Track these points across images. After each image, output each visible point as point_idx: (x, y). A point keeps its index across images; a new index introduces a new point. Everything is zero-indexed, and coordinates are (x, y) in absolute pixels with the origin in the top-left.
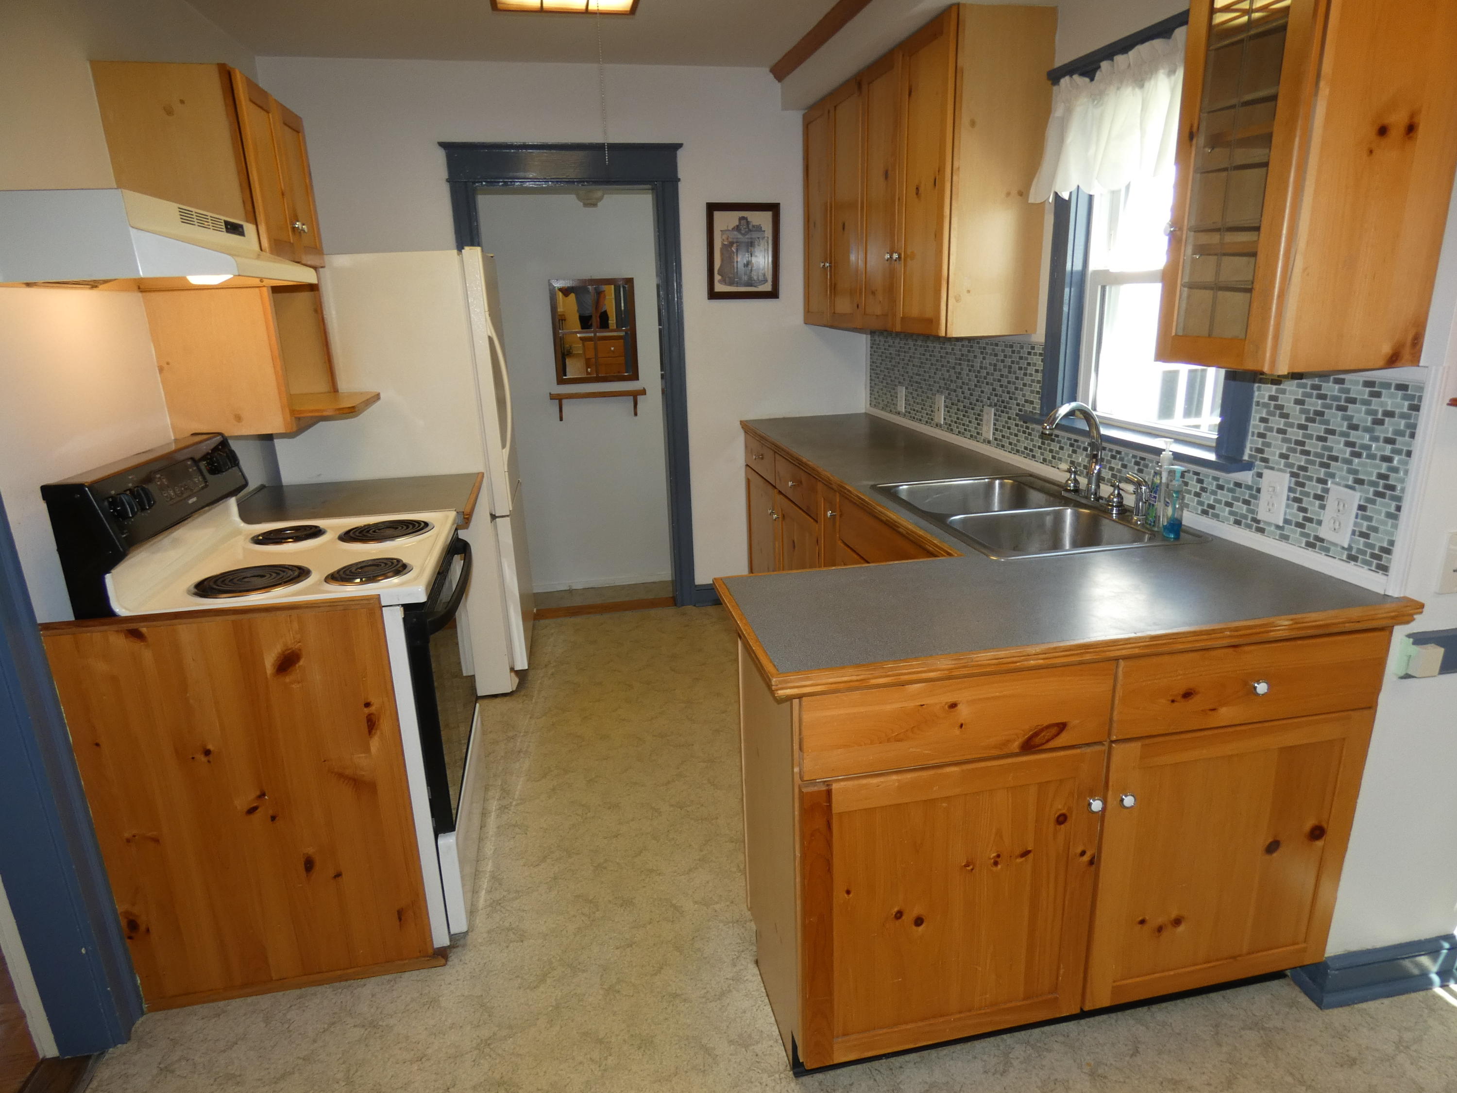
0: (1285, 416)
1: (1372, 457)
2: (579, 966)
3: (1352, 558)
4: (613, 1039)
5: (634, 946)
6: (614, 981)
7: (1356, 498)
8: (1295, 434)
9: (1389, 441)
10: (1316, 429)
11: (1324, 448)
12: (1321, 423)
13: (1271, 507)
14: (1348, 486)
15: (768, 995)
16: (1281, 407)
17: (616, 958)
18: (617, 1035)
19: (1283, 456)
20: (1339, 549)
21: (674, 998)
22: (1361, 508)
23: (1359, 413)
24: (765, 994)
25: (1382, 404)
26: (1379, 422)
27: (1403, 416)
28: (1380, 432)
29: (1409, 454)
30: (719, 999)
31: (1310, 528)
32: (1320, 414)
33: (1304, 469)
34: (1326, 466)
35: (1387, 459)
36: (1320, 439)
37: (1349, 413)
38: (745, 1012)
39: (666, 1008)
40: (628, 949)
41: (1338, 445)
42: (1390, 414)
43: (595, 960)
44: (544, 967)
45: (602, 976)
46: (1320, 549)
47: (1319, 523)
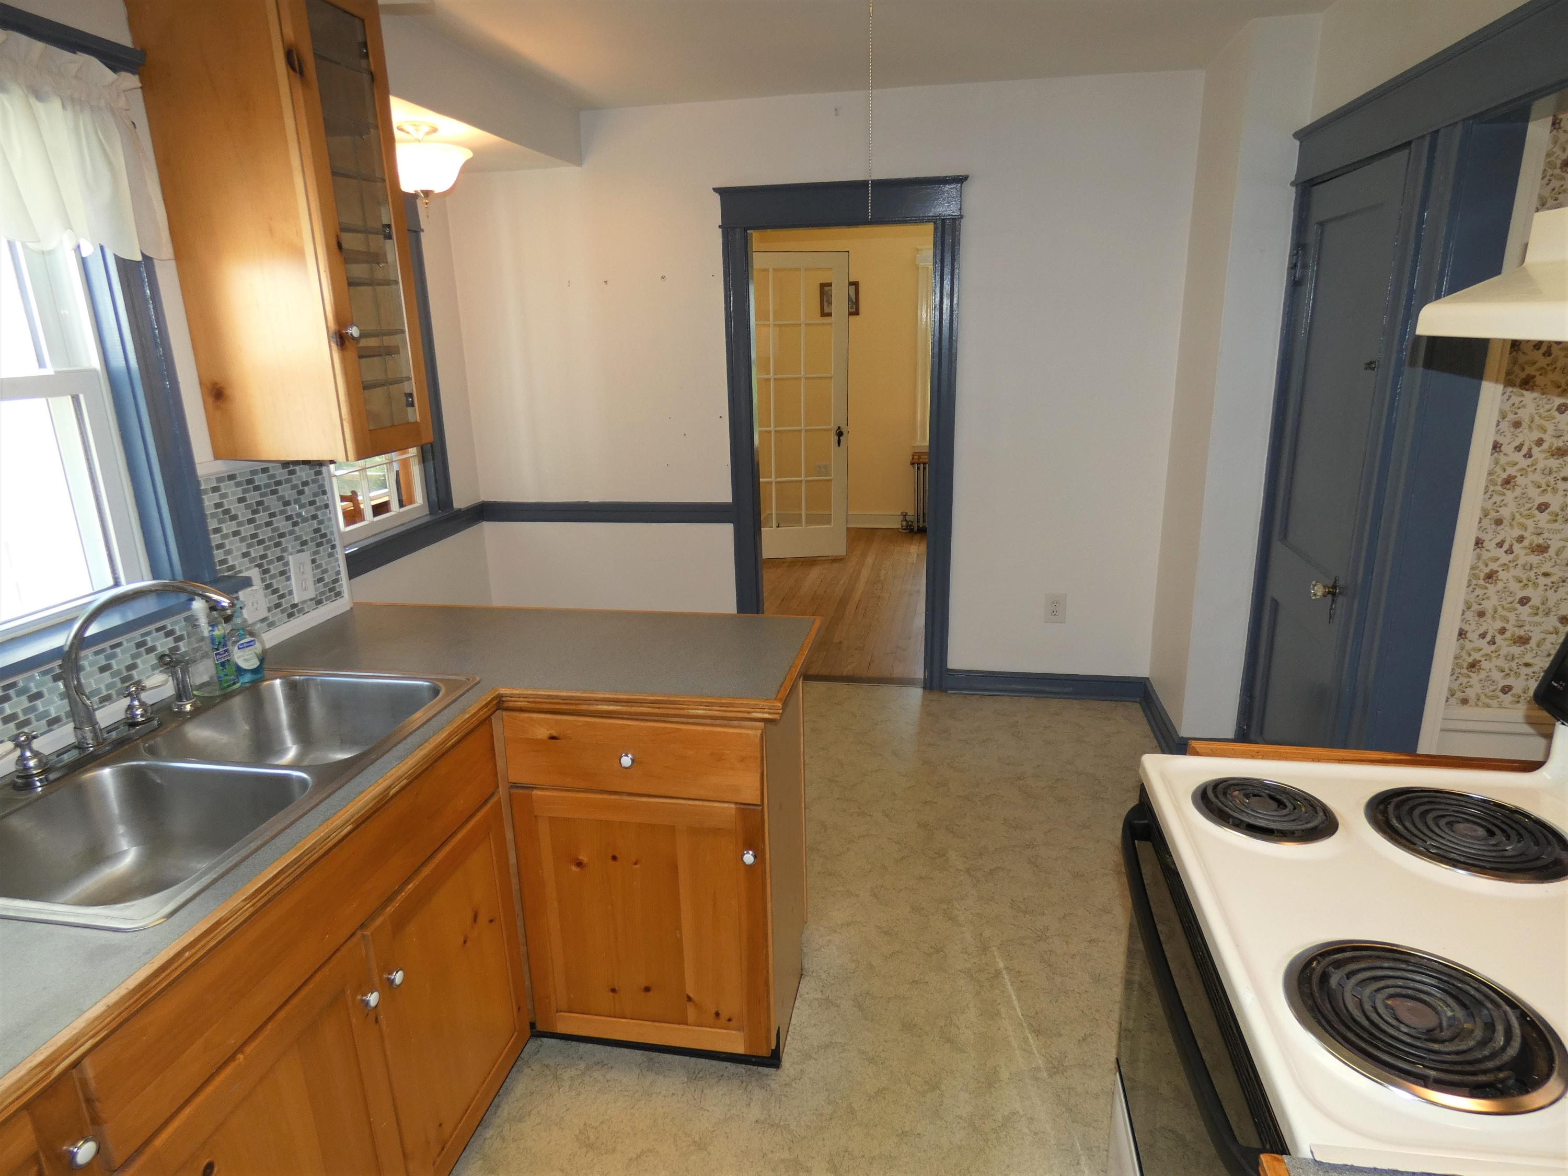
0: (234, 518)
1: (305, 520)
2: (966, 1125)
3: (319, 602)
4: (937, 1039)
5: (900, 1131)
6: (929, 1095)
7: (306, 556)
8: (247, 530)
9: (312, 503)
10: (262, 517)
11: (274, 530)
12: (264, 511)
13: (255, 605)
14: (299, 551)
15: (788, 1031)
16: (227, 512)
17: (923, 1122)
18: (933, 1041)
19: (245, 555)
20: (309, 603)
21: (873, 1059)
22: (313, 561)
23: (286, 492)
24: (790, 1033)
25: (300, 477)
26: (301, 493)
27: (314, 481)
28: (304, 500)
29: (327, 506)
30: (832, 1043)
31: (285, 603)
32: (260, 503)
33: (263, 557)
34: (278, 545)
35: (314, 517)
36: (268, 524)
37: (280, 494)
38: (815, 1025)
39: (883, 1051)
40: (907, 1129)
41: (281, 523)
42: (305, 484)
43: (947, 1128)
44: (1006, 1136)
45: (941, 1105)
46: (299, 613)
47: (291, 593)
